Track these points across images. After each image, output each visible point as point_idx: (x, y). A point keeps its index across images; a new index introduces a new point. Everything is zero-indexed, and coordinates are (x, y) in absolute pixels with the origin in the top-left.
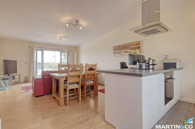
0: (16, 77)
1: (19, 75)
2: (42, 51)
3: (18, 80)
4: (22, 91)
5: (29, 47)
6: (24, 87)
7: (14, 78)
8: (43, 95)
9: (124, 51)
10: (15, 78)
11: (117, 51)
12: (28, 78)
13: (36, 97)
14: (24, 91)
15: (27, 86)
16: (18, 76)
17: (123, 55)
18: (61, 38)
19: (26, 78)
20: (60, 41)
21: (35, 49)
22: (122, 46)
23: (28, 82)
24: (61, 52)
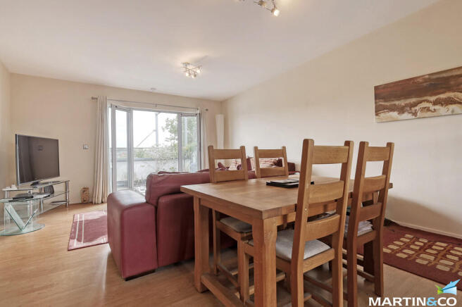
0: (56, 188)
1: (66, 183)
2: (129, 111)
3: (62, 198)
4: (75, 244)
5: (93, 98)
6: (81, 222)
7: (51, 191)
8: (153, 271)
9: (433, 98)
10: (53, 192)
11: (397, 103)
12: (90, 191)
13: (128, 279)
14: (82, 244)
15: (90, 218)
16: (63, 185)
17: (429, 114)
18: (188, 67)
19: (85, 190)
20: (187, 74)
21: (109, 105)
22: (420, 80)
23: (92, 203)
24: (181, 115)
